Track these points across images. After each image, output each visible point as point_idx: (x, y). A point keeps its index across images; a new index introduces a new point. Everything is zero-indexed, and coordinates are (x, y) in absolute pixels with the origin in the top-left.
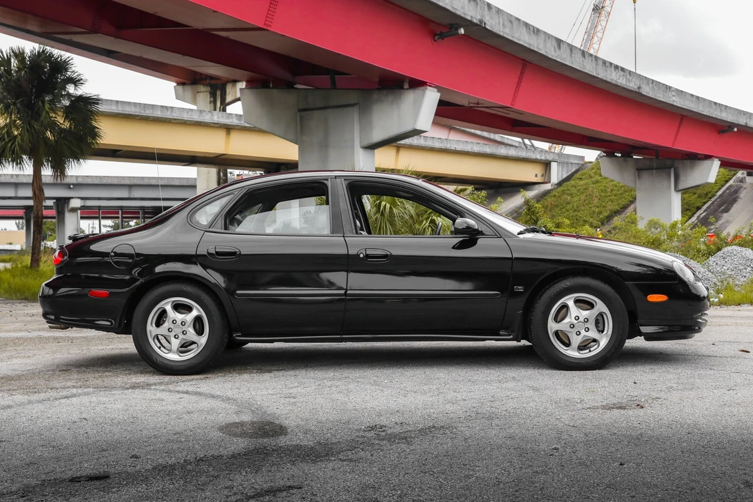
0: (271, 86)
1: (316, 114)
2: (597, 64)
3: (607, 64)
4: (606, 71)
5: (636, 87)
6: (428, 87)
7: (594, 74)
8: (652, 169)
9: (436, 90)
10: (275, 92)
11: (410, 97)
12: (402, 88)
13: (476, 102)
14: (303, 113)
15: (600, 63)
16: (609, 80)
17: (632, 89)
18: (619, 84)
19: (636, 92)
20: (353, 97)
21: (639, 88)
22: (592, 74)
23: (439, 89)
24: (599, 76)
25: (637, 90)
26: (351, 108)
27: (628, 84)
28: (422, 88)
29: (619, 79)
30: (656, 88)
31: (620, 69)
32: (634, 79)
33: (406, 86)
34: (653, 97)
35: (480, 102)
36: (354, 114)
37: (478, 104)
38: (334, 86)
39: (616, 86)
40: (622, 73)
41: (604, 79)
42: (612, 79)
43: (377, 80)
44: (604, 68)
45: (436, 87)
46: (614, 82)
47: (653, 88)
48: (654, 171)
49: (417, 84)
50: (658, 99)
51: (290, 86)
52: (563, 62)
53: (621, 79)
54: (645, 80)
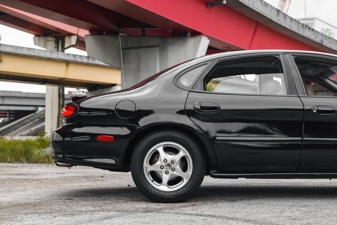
0: (104, 33)
1: (133, 51)
2: (299, 26)
3: (305, 26)
4: (304, 30)
5: (320, 41)
6: (203, 36)
7: (297, 32)
8: (324, 91)
9: (207, 38)
10: (107, 38)
11: (191, 42)
12: (186, 36)
13: (228, 46)
14: (124, 51)
15: (301, 25)
16: (305, 36)
17: (318, 42)
18: (311, 39)
19: (320, 44)
20: (156, 41)
21: (322, 41)
22: (296, 32)
23: (209, 37)
24: (300, 33)
25: (320, 43)
26: (154, 48)
27: (315, 39)
28: (199, 36)
29: (311, 35)
30: (331, 42)
31: (311, 29)
32: (319, 36)
33: (189, 35)
34: (329, 47)
35: (230, 47)
36: (157, 51)
37: (229, 48)
38: (144, 35)
39: (309, 40)
40: (312, 32)
41: (303, 35)
42: (307, 35)
43: (171, 31)
44: (303, 28)
45: (207, 36)
46: (308, 37)
47: (329, 41)
48: (325, 92)
49: (196, 34)
50: (332, 48)
51: (116, 34)
52: (280, 23)
53: (312, 35)
54: (325, 37)
